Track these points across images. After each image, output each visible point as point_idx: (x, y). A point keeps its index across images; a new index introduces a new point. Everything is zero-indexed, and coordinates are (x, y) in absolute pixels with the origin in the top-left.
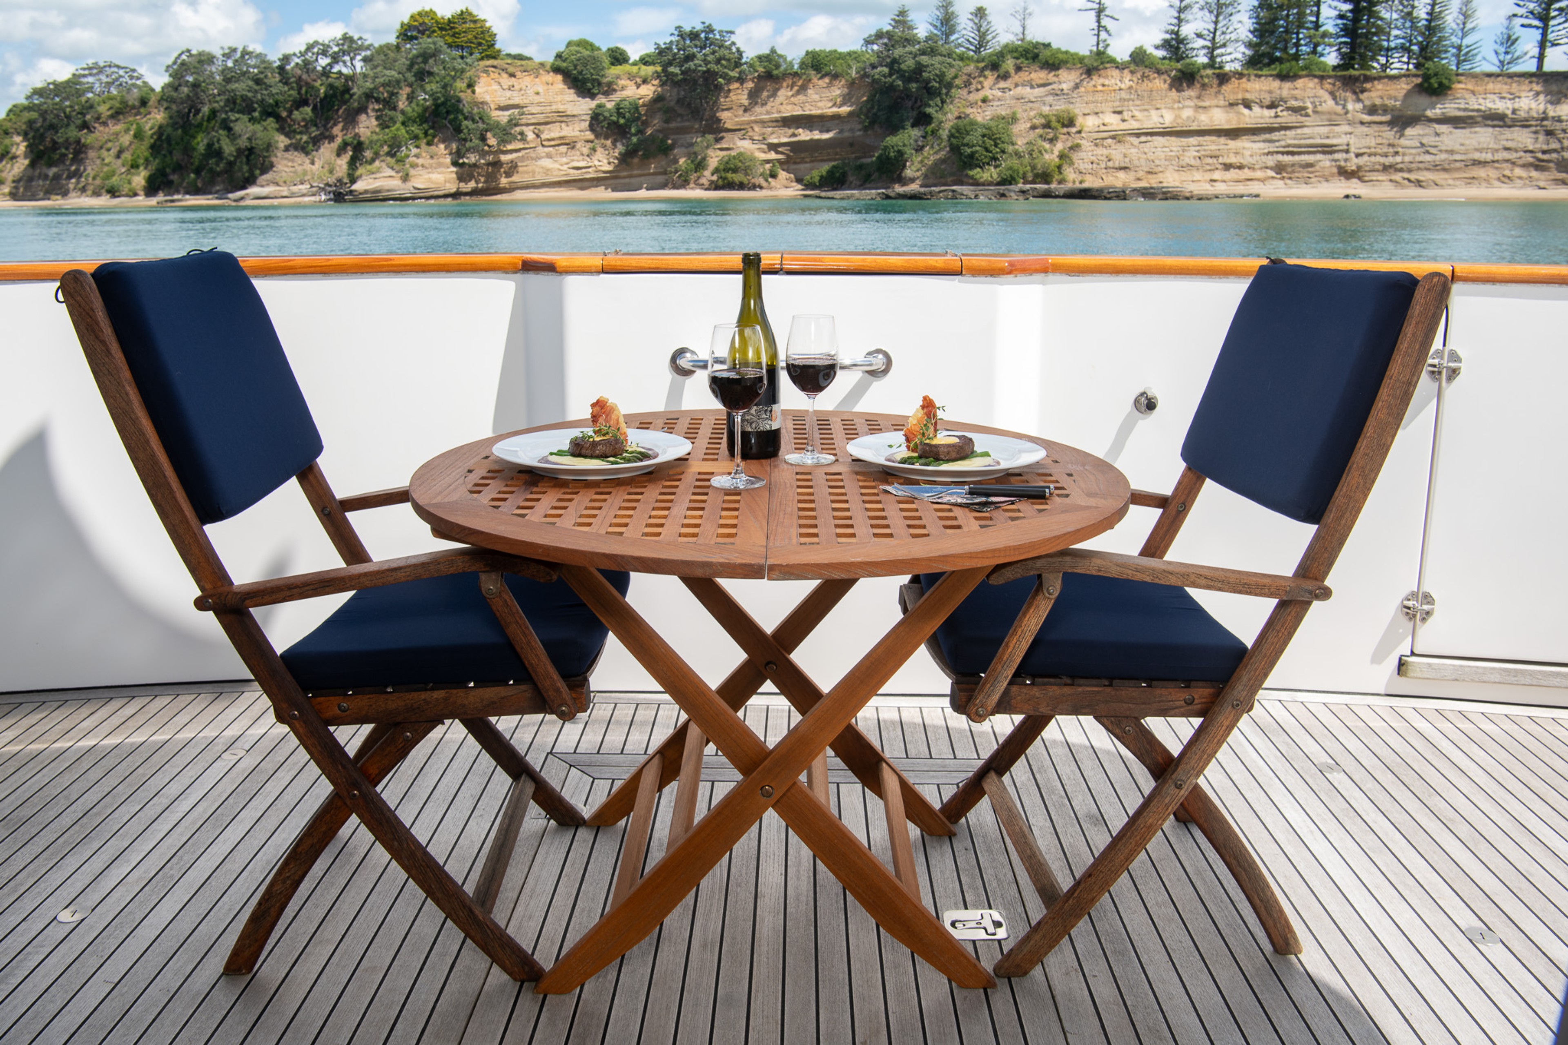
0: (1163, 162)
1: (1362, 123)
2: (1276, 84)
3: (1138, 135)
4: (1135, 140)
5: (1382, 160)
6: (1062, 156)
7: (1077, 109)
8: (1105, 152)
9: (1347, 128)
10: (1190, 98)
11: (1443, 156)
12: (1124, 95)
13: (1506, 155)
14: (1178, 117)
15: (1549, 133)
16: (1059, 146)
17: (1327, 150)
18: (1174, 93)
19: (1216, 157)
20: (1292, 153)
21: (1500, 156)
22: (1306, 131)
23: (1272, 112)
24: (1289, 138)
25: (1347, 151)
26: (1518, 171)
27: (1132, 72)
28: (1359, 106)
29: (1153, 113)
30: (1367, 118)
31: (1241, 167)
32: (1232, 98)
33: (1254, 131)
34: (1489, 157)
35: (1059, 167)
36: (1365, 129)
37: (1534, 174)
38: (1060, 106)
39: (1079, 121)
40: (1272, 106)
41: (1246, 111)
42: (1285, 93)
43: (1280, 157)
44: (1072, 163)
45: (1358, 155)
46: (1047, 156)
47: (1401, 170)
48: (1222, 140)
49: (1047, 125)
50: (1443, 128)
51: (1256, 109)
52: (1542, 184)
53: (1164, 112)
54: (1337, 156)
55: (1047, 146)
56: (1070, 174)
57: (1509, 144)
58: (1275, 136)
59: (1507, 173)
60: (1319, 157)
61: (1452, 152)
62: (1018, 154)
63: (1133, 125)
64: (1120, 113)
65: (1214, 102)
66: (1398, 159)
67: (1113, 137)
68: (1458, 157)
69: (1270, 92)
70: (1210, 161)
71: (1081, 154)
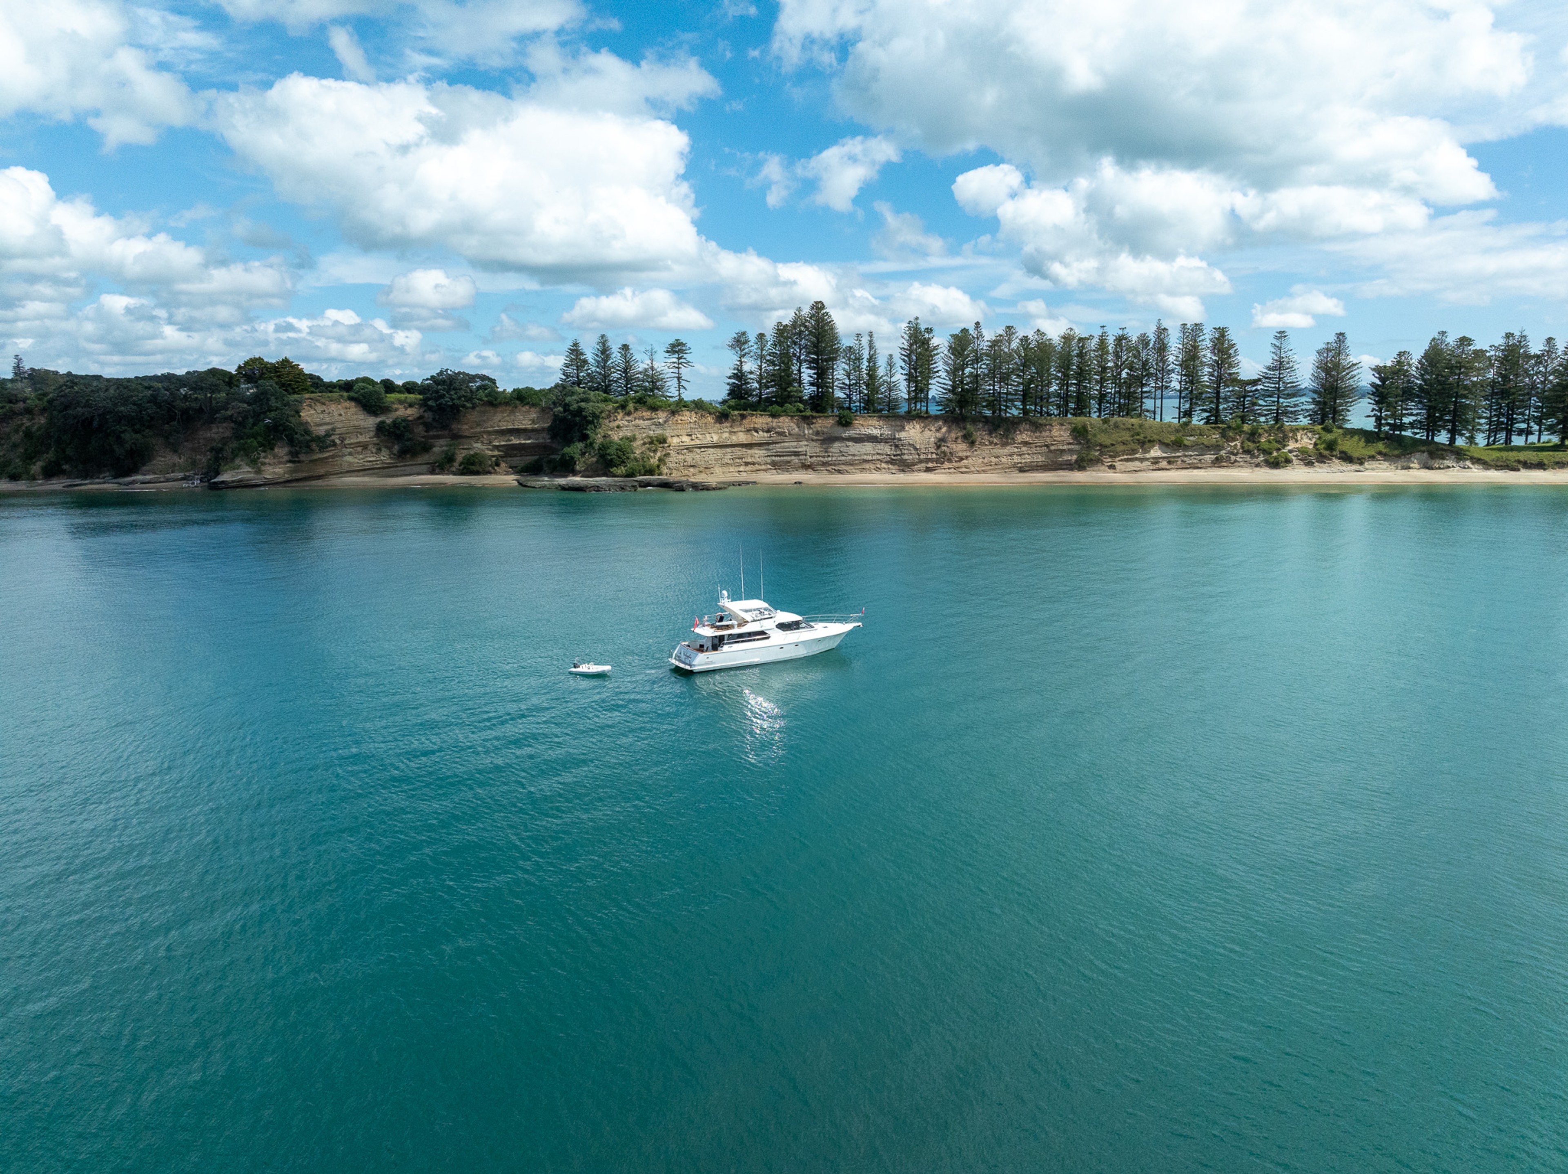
0: (714, 462)
1: (813, 440)
2: (770, 419)
3: (700, 448)
4: (698, 450)
5: (822, 459)
6: (660, 460)
7: (668, 433)
8: (683, 457)
9: (806, 443)
10: (727, 427)
11: (850, 457)
12: (692, 426)
13: (878, 457)
14: (721, 437)
15: (897, 446)
16: (659, 454)
17: (797, 454)
18: (718, 425)
19: (741, 458)
20: (780, 456)
21: (875, 457)
22: (786, 444)
23: (768, 435)
24: (778, 448)
25: (806, 455)
26: (883, 465)
27: (696, 413)
28: (811, 431)
29: (708, 435)
30: (815, 438)
31: (754, 464)
32: (748, 427)
33: (759, 445)
34: (870, 458)
35: (658, 466)
36: (814, 444)
37: (890, 466)
38: (659, 431)
39: (669, 440)
40: (768, 431)
41: (755, 434)
42: (774, 424)
43: (774, 458)
44: (665, 464)
45: (811, 457)
46: (652, 460)
47: (831, 465)
48: (744, 450)
49: (651, 443)
50: (850, 443)
51: (761, 433)
52: (893, 471)
53: (713, 435)
54: (802, 457)
55: (652, 454)
56: (665, 470)
57: (880, 452)
58: (771, 447)
59: (878, 466)
60: (793, 458)
61: (854, 455)
62: (636, 459)
63: (698, 442)
64: (690, 435)
65: (740, 429)
66: (830, 459)
67: (687, 449)
68: (856, 458)
69: (767, 424)
70: (738, 460)
71: (671, 459)
